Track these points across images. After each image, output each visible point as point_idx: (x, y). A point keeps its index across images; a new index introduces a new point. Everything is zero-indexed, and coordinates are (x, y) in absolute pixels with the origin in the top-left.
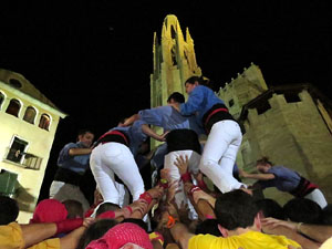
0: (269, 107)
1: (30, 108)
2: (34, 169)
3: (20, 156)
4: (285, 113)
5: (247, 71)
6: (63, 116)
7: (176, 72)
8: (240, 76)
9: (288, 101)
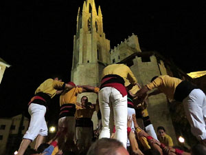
0: (133, 64)
4: (140, 68)
5: (130, 38)
7: (89, 36)
8: (126, 41)
9: (143, 61)
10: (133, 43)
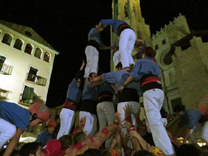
0: (190, 46)
1: (38, 49)
2: (43, 85)
3: (34, 78)
6: (57, 53)
8: (171, 23)
9: (203, 42)
10: (181, 24)
